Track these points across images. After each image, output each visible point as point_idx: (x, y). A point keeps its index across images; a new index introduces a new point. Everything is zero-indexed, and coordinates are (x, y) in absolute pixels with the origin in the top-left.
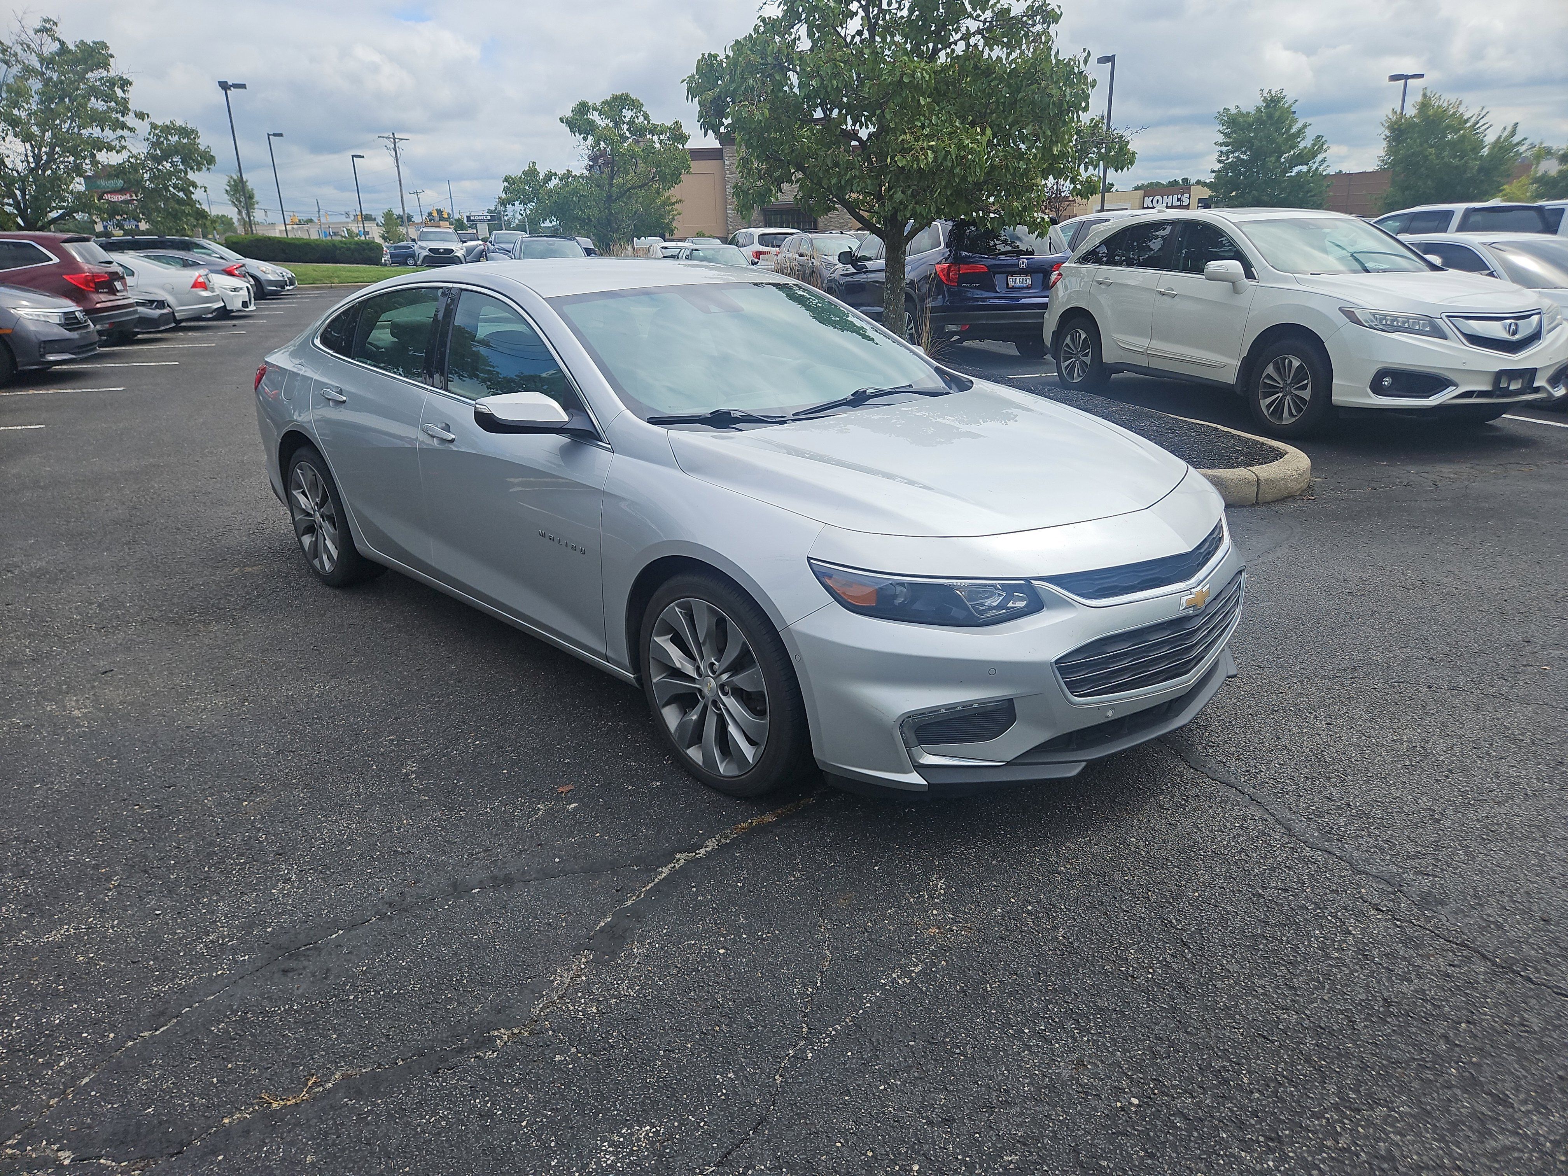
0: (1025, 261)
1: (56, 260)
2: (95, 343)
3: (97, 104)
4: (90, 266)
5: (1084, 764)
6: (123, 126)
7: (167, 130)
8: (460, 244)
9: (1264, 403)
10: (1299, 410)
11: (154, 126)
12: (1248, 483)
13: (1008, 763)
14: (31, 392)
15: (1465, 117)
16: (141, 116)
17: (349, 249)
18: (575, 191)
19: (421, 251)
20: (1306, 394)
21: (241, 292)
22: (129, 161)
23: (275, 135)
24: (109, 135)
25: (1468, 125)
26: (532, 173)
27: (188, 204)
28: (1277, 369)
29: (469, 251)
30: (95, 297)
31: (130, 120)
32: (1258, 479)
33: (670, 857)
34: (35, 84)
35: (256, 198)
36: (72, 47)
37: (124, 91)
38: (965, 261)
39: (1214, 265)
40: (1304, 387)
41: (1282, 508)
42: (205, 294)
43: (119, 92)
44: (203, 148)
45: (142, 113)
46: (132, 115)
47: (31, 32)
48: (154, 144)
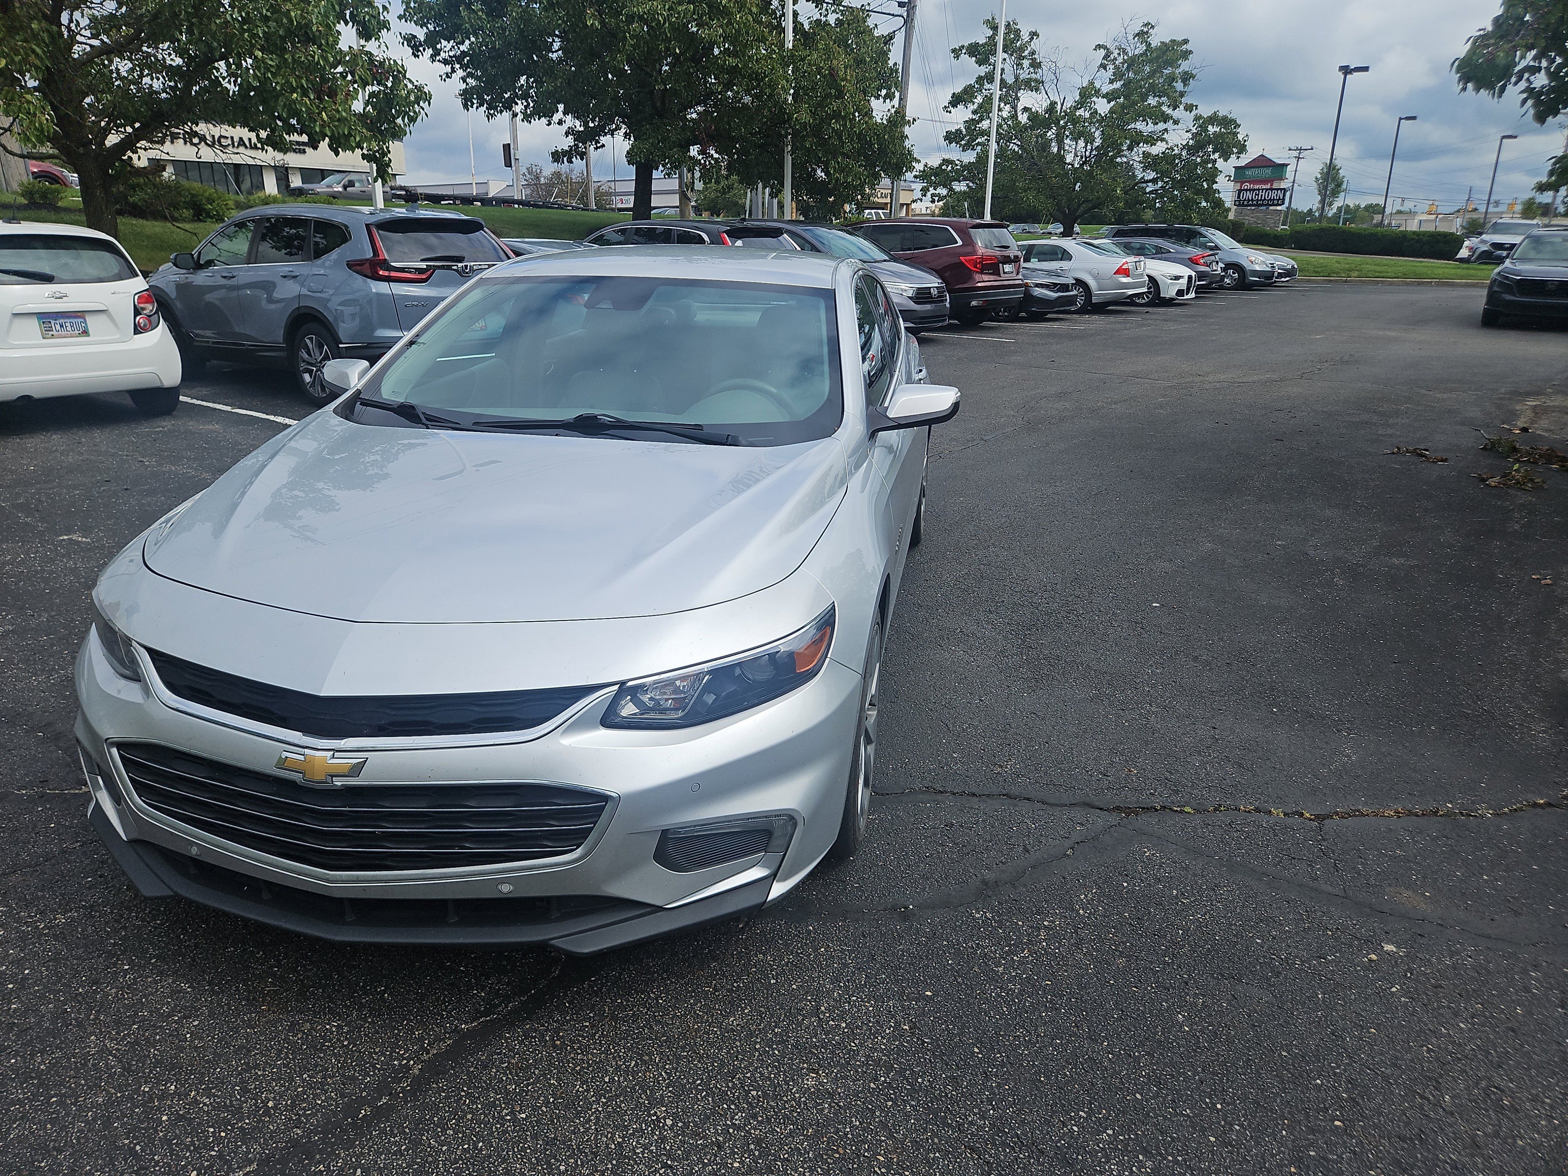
1: (960, 244)
2: (945, 316)
3: (1152, 101)
4: (986, 250)
6: (1166, 118)
7: (1213, 119)
11: (1197, 118)
16: (1189, 108)
19: (1480, 245)
21: (1181, 281)
22: (1164, 153)
23: (1409, 118)
24: (1153, 129)
30: (978, 277)
31: (1178, 113)
36: (1155, 48)
37: (1185, 85)
42: (1125, 280)
43: (1179, 86)
44: (1240, 137)
45: (1192, 105)
46: (1182, 107)
47: (1131, 37)
48: (1194, 136)
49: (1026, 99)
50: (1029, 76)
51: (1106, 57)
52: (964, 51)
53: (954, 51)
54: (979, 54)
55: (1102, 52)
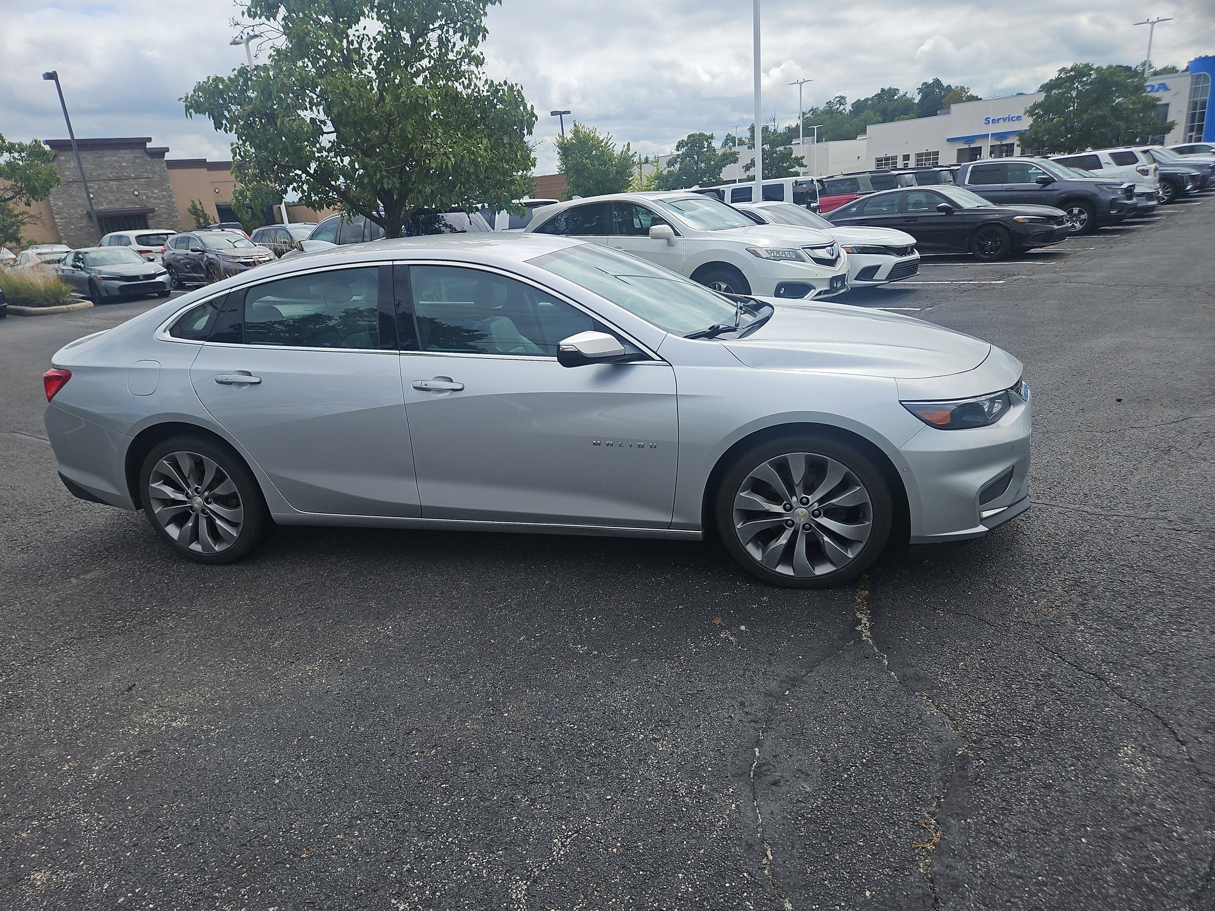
13: (1007, 507)
15: (601, 139)
25: (603, 144)
33: (854, 632)
39: (654, 229)
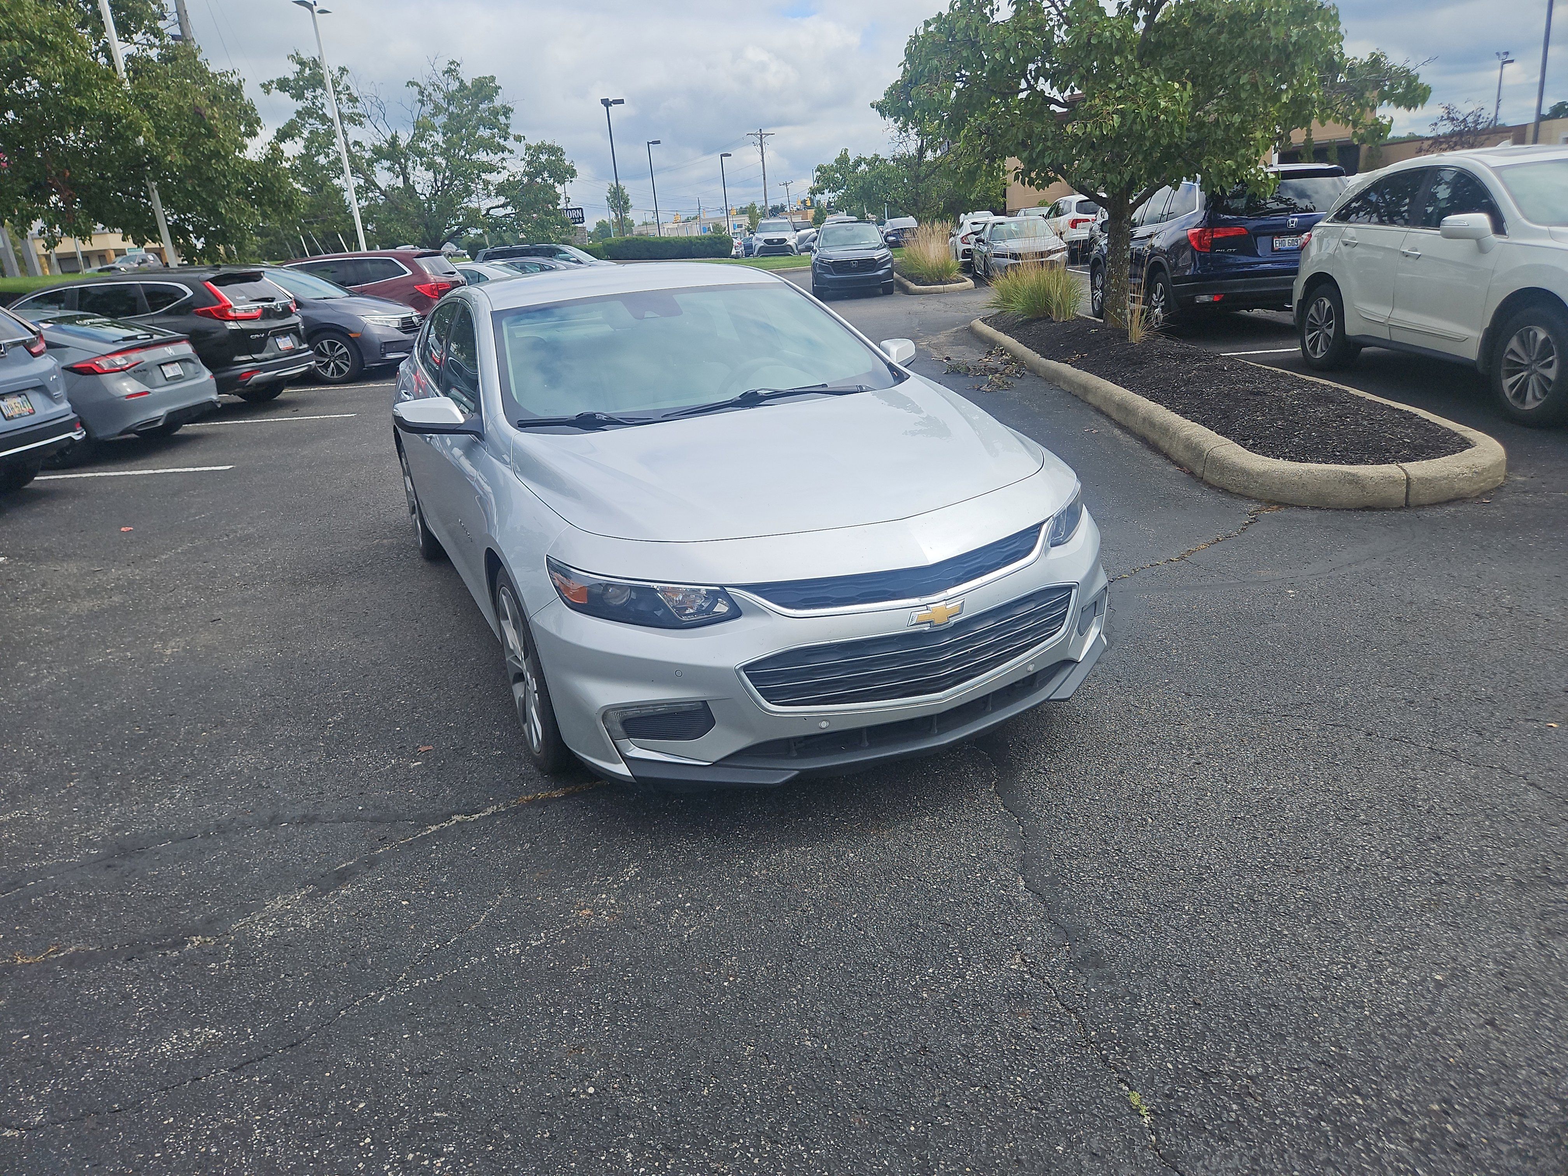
0: (1296, 219)
1: (409, 273)
3: (484, 133)
4: (436, 277)
5: (796, 772)
6: (503, 149)
7: (540, 149)
8: (794, 233)
9: (1508, 382)
10: (1545, 392)
11: (528, 148)
12: (1393, 482)
13: (714, 764)
14: (371, 385)
16: (518, 139)
17: (702, 244)
18: (880, 176)
19: (757, 242)
20: (1552, 373)
22: (508, 180)
23: (654, 143)
24: (494, 158)
26: (843, 160)
27: (554, 214)
28: (1523, 343)
29: (802, 240)
31: (510, 144)
32: (1408, 478)
33: (448, 817)
34: (441, 120)
35: (631, 202)
36: (469, 84)
37: (506, 118)
38: (1226, 223)
39: (1453, 220)
40: (1550, 365)
41: (1427, 514)
43: (502, 119)
44: (567, 163)
45: (520, 137)
46: (512, 138)
47: (440, 74)
48: (529, 163)
49: (355, 133)
50: (351, 111)
51: (421, 93)
52: (274, 86)
53: (263, 86)
54: (292, 88)
55: (416, 89)
